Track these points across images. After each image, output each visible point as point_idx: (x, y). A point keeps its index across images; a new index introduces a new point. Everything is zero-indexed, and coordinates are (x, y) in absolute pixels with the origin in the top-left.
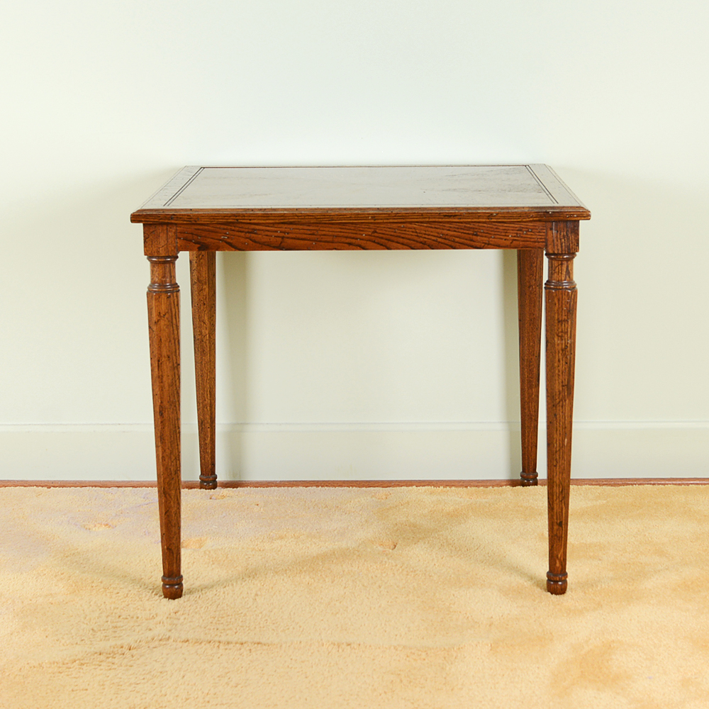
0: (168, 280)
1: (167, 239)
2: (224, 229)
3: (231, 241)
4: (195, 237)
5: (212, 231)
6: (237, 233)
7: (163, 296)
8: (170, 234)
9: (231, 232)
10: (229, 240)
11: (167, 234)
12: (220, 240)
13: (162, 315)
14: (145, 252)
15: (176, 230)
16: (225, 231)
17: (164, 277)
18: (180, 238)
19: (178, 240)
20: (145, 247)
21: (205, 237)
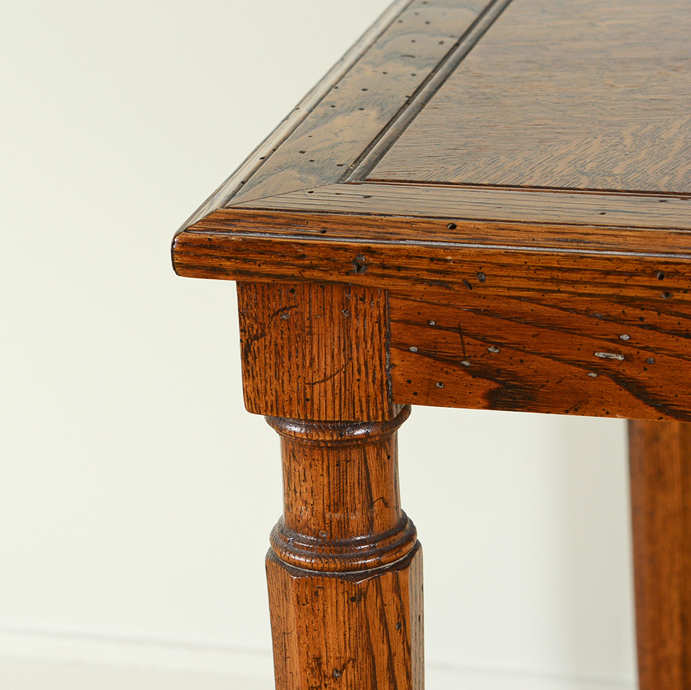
0: (356, 519)
1: (347, 349)
2: (608, 319)
3: (643, 376)
4: (473, 346)
5: (553, 326)
6: (671, 343)
7: (331, 592)
8: (357, 323)
9: (643, 336)
10: (630, 371)
11: (346, 324)
12: (590, 366)
13: (327, 669)
14: (248, 399)
15: (388, 308)
16: (612, 328)
17: (336, 505)
18: (404, 347)
19: (395, 355)
20: (248, 373)
21: (520, 347)
